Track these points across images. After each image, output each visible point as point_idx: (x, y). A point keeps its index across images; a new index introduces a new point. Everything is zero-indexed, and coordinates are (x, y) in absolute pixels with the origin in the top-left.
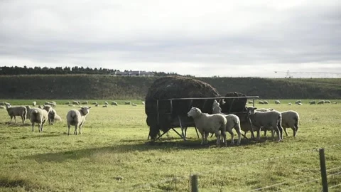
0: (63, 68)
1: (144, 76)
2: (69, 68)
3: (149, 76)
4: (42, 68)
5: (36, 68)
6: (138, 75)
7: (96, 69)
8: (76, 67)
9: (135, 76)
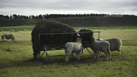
0: (87, 14)
1: (119, 16)
2: (89, 14)
3: (121, 16)
4: (78, 14)
5: (76, 14)
6: (116, 16)
7: (100, 14)
8: (92, 14)
9: (115, 16)
